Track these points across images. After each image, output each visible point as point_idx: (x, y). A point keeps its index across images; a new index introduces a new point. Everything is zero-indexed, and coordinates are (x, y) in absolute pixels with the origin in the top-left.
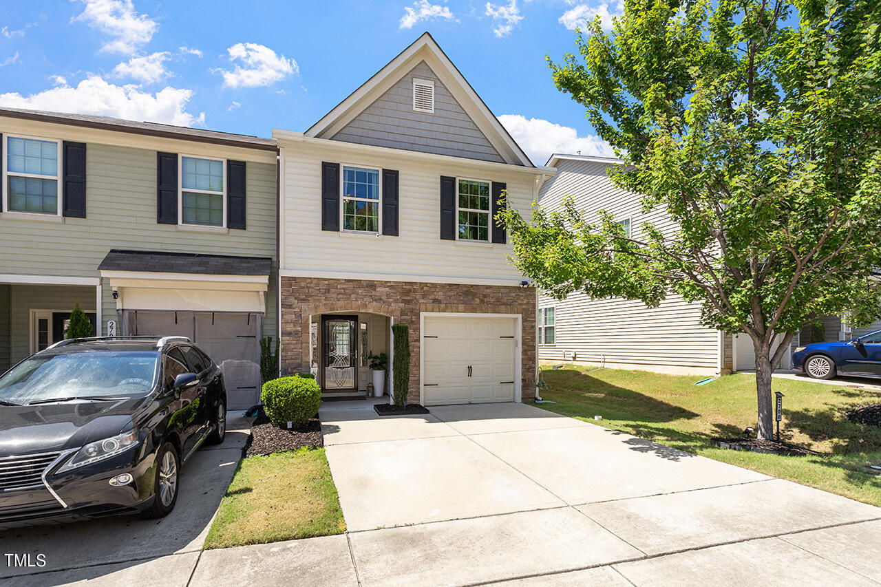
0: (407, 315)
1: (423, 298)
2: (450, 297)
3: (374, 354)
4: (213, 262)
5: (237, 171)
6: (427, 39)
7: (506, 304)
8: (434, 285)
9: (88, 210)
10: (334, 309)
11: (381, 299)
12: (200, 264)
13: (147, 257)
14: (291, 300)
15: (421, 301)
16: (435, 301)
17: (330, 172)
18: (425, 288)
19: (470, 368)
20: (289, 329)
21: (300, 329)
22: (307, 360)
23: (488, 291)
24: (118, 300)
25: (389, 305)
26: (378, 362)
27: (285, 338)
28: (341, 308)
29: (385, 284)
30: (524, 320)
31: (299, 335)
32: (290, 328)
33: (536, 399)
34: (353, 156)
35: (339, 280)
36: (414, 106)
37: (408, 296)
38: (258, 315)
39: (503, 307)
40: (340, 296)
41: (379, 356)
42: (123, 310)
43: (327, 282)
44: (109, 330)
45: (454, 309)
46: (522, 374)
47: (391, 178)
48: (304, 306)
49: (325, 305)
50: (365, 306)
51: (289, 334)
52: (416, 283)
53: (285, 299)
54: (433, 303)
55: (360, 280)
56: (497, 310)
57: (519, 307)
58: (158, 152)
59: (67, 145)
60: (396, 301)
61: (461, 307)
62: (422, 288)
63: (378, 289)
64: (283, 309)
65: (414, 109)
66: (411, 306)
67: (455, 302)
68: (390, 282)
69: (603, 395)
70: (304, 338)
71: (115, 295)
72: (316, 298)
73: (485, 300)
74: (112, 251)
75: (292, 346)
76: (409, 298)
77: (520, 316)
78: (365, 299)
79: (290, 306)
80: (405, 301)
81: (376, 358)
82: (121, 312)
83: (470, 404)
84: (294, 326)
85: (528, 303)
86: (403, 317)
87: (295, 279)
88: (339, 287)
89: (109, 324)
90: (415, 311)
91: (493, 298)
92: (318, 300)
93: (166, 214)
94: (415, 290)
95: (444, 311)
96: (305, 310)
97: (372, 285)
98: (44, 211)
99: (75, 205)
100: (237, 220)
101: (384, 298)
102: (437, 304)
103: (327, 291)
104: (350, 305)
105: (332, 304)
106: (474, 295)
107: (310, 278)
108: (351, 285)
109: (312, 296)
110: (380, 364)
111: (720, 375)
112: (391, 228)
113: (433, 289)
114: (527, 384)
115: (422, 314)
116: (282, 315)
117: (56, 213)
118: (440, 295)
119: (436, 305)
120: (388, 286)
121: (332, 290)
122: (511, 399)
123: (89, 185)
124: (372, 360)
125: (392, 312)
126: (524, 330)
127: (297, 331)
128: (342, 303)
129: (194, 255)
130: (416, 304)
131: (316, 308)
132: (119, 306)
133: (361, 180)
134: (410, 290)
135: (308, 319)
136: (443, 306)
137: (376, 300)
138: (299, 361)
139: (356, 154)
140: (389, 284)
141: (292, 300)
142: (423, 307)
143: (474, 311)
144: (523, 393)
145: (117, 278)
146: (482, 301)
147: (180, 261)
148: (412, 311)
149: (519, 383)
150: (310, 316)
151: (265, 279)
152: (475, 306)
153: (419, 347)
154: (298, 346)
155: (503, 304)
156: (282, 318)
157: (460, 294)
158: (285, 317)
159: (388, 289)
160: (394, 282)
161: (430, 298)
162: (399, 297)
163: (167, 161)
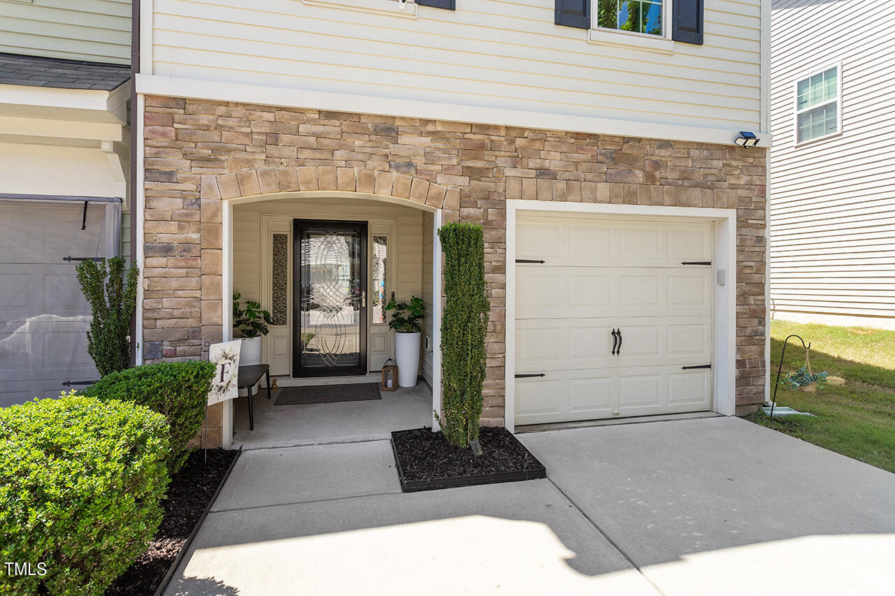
0: (475, 205)
1: (515, 166)
2: (576, 164)
3: (399, 298)
7: (702, 186)
8: (541, 135)
10: (287, 187)
11: (410, 165)
14: (170, 159)
15: (510, 172)
16: (542, 173)
18: (519, 141)
19: (616, 335)
20: (165, 238)
21: (195, 236)
22: (216, 320)
23: (663, 152)
25: (431, 180)
26: (406, 314)
28: (307, 183)
29: (422, 126)
30: (742, 224)
31: (195, 253)
32: (168, 234)
33: (765, 406)
35: (301, 111)
38: (109, 204)
39: (696, 192)
40: (306, 154)
41: (409, 303)
43: (270, 116)
45: (586, 193)
46: (737, 349)
48: (208, 176)
49: (264, 174)
50: (370, 180)
51: (167, 250)
52: (497, 127)
53: (157, 155)
54: (537, 177)
55: (359, 115)
57: (732, 193)
60: (447, 170)
61: (603, 189)
62: (512, 142)
63: (403, 139)
64: (149, 185)
66: (485, 184)
67: (589, 176)
68: (434, 122)
70: (205, 262)
72: (242, 155)
73: (657, 174)
75: (174, 283)
76: (479, 164)
77: (731, 215)
78: (370, 164)
79: (169, 176)
80: (472, 173)
81: (402, 307)
84: (181, 228)
85: (749, 185)
86: (465, 211)
87: (182, 102)
88: (302, 128)
90: (496, 197)
91: (673, 170)
92: (248, 161)
94: (494, 147)
95: (563, 198)
96: (210, 187)
97: (388, 128)
101: (419, 162)
102: (547, 183)
103: (273, 138)
104: (331, 177)
105: (285, 173)
106: (631, 161)
107: (227, 104)
108: (333, 127)
109: (229, 151)
110: (411, 320)
113: (538, 145)
114: (746, 373)
115: (512, 205)
116: (147, 199)
118: (554, 160)
119: (543, 184)
120: (430, 133)
121: (285, 138)
122: (704, 404)
124: (393, 311)
125: (439, 197)
126: (741, 249)
127: (188, 242)
128: (310, 171)
130: (497, 179)
131: (240, 181)
134: (481, 146)
135: (217, 211)
136: (561, 185)
137: (398, 168)
138: (192, 322)
140: (430, 128)
141: (175, 160)
142: (514, 187)
143: (630, 199)
144: (739, 395)
146: (650, 178)
148: (488, 196)
149: (730, 369)
150: (226, 206)
152: (633, 187)
153: (503, 287)
154: (194, 281)
155: (696, 186)
156: (147, 208)
157: (600, 158)
158: (153, 204)
159: (427, 140)
160: (444, 123)
161: (531, 165)
162: (455, 161)
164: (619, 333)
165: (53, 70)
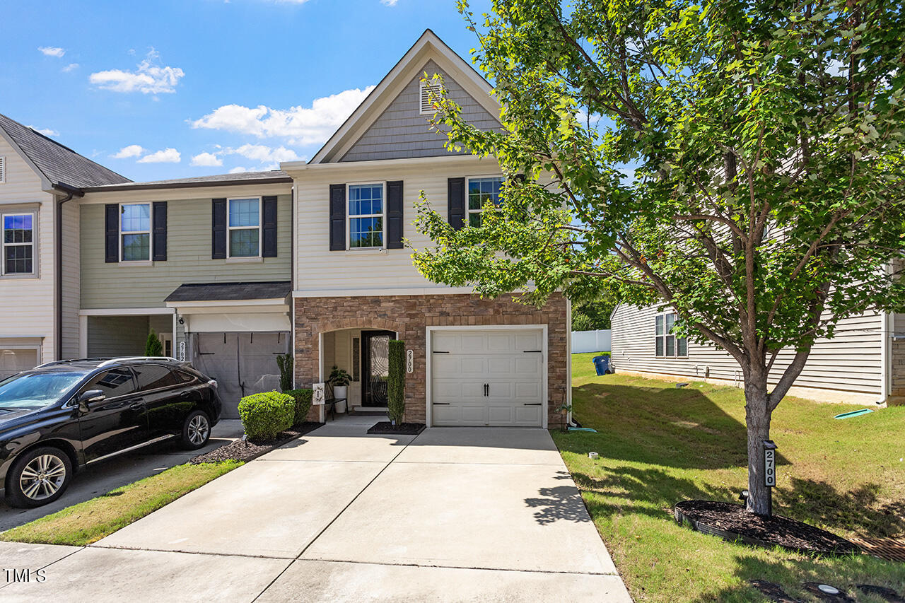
0: (412, 330)
1: (430, 312)
2: (459, 308)
4: (248, 288)
5: (270, 204)
6: (429, 37)
7: (526, 314)
8: (442, 297)
9: (168, 254)
10: (340, 327)
11: (385, 315)
12: (236, 292)
13: (203, 288)
14: (303, 319)
15: (427, 315)
16: (442, 313)
17: (337, 193)
18: (431, 301)
19: (486, 387)
20: (301, 347)
21: (311, 346)
22: (316, 375)
23: (504, 299)
24: (185, 324)
25: (394, 320)
27: (298, 355)
28: (347, 324)
29: (390, 299)
30: (551, 331)
31: (309, 353)
32: (302, 346)
33: (569, 425)
34: (358, 174)
35: (345, 298)
36: (421, 111)
37: (412, 310)
38: (286, 334)
39: (523, 317)
40: (347, 313)
42: (189, 333)
43: (334, 301)
44: (181, 349)
45: (463, 322)
46: (549, 396)
47: (396, 190)
48: (314, 324)
49: (332, 322)
50: (370, 322)
51: (302, 351)
52: (422, 296)
53: (298, 318)
54: (440, 316)
55: (366, 297)
56: (515, 321)
57: (544, 317)
58: (213, 200)
59: (155, 204)
60: (400, 316)
61: (472, 319)
62: (428, 301)
63: (383, 305)
64: (297, 329)
65: (421, 113)
66: (417, 320)
68: (395, 296)
70: (312, 356)
71: (181, 321)
72: (325, 316)
73: (501, 310)
74: (183, 285)
75: (304, 363)
76: (414, 312)
77: (545, 327)
78: (370, 316)
79: (302, 325)
80: (410, 316)
82: (187, 334)
83: (487, 426)
84: (306, 343)
85: (556, 311)
86: (408, 332)
87: (306, 299)
88: (345, 304)
89: (181, 345)
90: (421, 325)
91: (510, 307)
92: (327, 318)
93: (218, 251)
94: (421, 304)
95: (453, 324)
96: (315, 329)
97: (377, 301)
98: (144, 259)
99: (160, 253)
100: (270, 249)
101: (389, 313)
102: (445, 318)
103: (335, 309)
104: (355, 322)
105: (339, 322)
106: (487, 305)
107: (320, 298)
108: (356, 302)
109: (320, 315)
111: (884, 405)
112: (396, 241)
113: (440, 302)
114: (553, 409)
115: (428, 329)
116: (296, 334)
117: (148, 259)
118: (448, 307)
119: (443, 318)
120: (393, 301)
121: (339, 308)
122: (538, 423)
123: (169, 234)
125: (398, 327)
126: (550, 344)
127: (308, 348)
128: (347, 320)
129: (237, 283)
130: (422, 318)
131: (324, 325)
132: (187, 331)
133: (366, 196)
134: (415, 304)
135: (318, 337)
136: (451, 319)
137: (380, 316)
138: (309, 376)
139: (358, 171)
140: (393, 299)
141: (305, 320)
142: (429, 320)
143: (486, 322)
144: (550, 419)
145: (184, 307)
146: (497, 312)
147: (224, 290)
148: (417, 325)
149: (545, 406)
150: (320, 334)
151: (282, 301)
152: (488, 317)
153: (425, 364)
154: (310, 362)
155: (523, 314)
156: (296, 337)
157: (471, 305)
158: (298, 335)
159: (392, 304)
160: (398, 296)
161: (437, 311)
162: (403, 312)
163: (219, 207)
164: (488, 386)
165: (271, 289)
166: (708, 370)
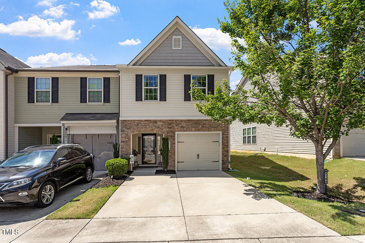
0: (170, 133)
1: (177, 126)
2: (188, 125)
4: (98, 116)
5: (107, 81)
6: (177, 19)
7: (214, 127)
8: (182, 121)
9: (59, 100)
12: (93, 117)
13: (77, 115)
14: (124, 129)
15: (176, 127)
16: (182, 127)
17: (139, 78)
18: (178, 122)
19: (198, 155)
20: (123, 140)
21: (127, 140)
22: (130, 152)
23: (206, 122)
24: (68, 131)
25: (162, 130)
27: (121, 144)
28: (143, 131)
29: (161, 121)
30: (223, 134)
31: (127, 142)
32: (124, 140)
33: (229, 169)
35: (142, 120)
36: (173, 47)
37: (170, 125)
38: (114, 135)
39: (213, 129)
40: (143, 127)
42: (69, 134)
43: (137, 121)
44: (65, 141)
45: (190, 130)
46: (222, 158)
47: (163, 78)
48: (129, 131)
49: (137, 130)
50: (152, 130)
51: (123, 142)
52: (174, 120)
53: (122, 128)
54: (181, 128)
55: (151, 120)
56: (210, 130)
57: (221, 129)
58: (81, 78)
59: (53, 78)
60: (165, 128)
61: (193, 129)
62: (176, 122)
63: (158, 123)
64: (121, 133)
65: (173, 48)
66: (172, 129)
67: (191, 127)
68: (163, 120)
69: (269, 168)
70: (128, 144)
71: (66, 129)
72: (133, 128)
73: (204, 126)
74: (66, 114)
75: (124, 147)
76: (170, 126)
77: (221, 132)
78: (152, 128)
79: (124, 131)
80: (169, 128)
82: (69, 135)
83: (198, 170)
84: (125, 139)
85: (225, 126)
86: (168, 134)
87: (125, 120)
88: (142, 123)
89: (65, 139)
91: (208, 125)
93: (83, 100)
94: (173, 123)
95: (186, 131)
96: (129, 133)
97: (155, 122)
98: (46, 102)
99: (55, 100)
100: (107, 100)
101: (160, 127)
102: (183, 129)
103: (138, 125)
104: (146, 130)
105: (140, 130)
106: (199, 124)
107: (131, 120)
108: (147, 122)
109: (132, 127)
111: (332, 159)
112: (163, 98)
113: (181, 122)
114: (224, 163)
115: (176, 133)
116: (121, 134)
117: (50, 102)
118: (184, 125)
119: (182, 129)
120: (162, 122)
121: (140, 124)
122: (218, 168)
123: (59, 92)
125: (163, 132)
126: (223, 139)
127: (126, 141)
128: (143, 129)
129: (92, 113)
130: (174, 129)
131: (133, 131)
132: (68, 133)
133: (150, 80)
134: (171, 123)
135: (130, 136)
136: (185, 129)
137: (157, 128)
138: (127, 152)
139: (148, 70)
140: (162, 121)
141: (125, 129)
142: (176, 130)
143: (199, 131)
144: (222, 167)
145: (67, 123)
146: (203, 127)
147: (87, 116)
148: (172, 132)
149: (221, 162)
150: (131, 135)
151: (115, 121)
152: (200, 128)
153: (175, 147)
154: (127, 146)
155: (213, 127)
156: (121, 136)
157: (193, 124)
158: (122, 135)
159: (162, 123)
160: (164, 120)
161: (180, 126)
162: (166, 126)
163: (83, 81)
164: (199, 155)
165: (108, 116)
166: (265, 149)
